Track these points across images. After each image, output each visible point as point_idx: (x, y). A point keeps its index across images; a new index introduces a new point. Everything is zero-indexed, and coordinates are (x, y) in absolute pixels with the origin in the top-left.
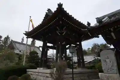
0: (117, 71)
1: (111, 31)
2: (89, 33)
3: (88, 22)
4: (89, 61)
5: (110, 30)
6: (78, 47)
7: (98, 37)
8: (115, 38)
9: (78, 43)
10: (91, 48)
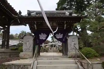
0: (32, 50)
1: (35, 24)
2: (18, 20)
3: (20, 11)
4: (13, 45)
5: (35, 22)
6: (6, 29)
7: (26, 26)
8: (36, 29)
9: (7, 26)
10: (19, 34)
